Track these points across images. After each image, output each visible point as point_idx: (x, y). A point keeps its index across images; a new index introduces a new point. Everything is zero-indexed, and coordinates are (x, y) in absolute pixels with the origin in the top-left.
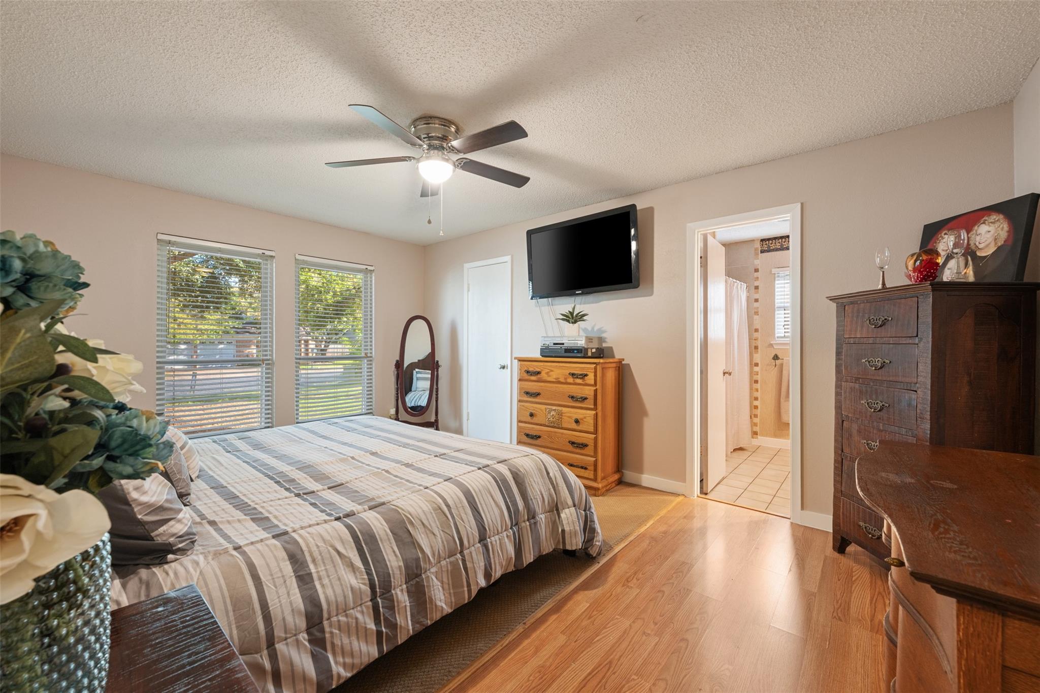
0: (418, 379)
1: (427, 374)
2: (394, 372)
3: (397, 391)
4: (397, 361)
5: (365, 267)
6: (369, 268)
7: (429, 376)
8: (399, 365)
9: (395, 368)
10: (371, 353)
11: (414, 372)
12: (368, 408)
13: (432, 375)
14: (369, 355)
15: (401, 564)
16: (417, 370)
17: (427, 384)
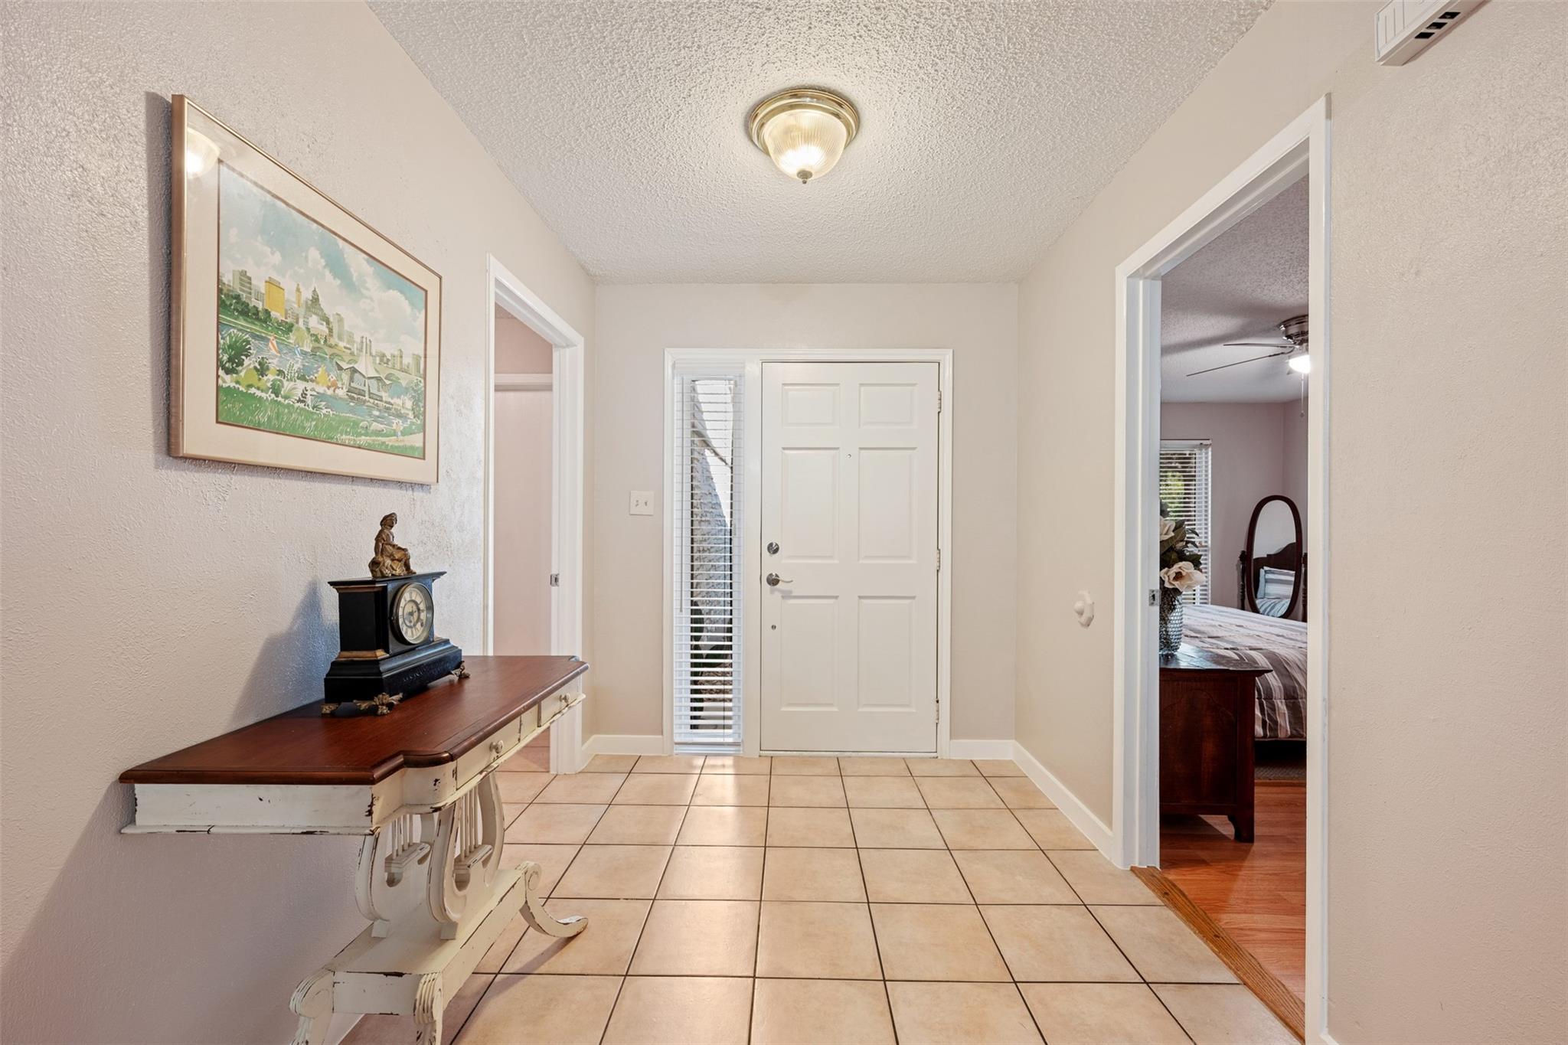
0: (1267, 581)
1: (1289, 576)
2: (1237, 565)
3: (1243, 589)
4: (1243, 552)
5: (1199, 442)
6: (1205, 442)
7: (1293, 579)
8: (1246, 556)
9: (1241, 560)
10: (1206, 542)
11: (1262, 572)
12: (1202, 601)
13: (1297, 577)
14: (1203, 544)
15: (1281, 685)
16: (1266, 568)
17: (1289, 590)
